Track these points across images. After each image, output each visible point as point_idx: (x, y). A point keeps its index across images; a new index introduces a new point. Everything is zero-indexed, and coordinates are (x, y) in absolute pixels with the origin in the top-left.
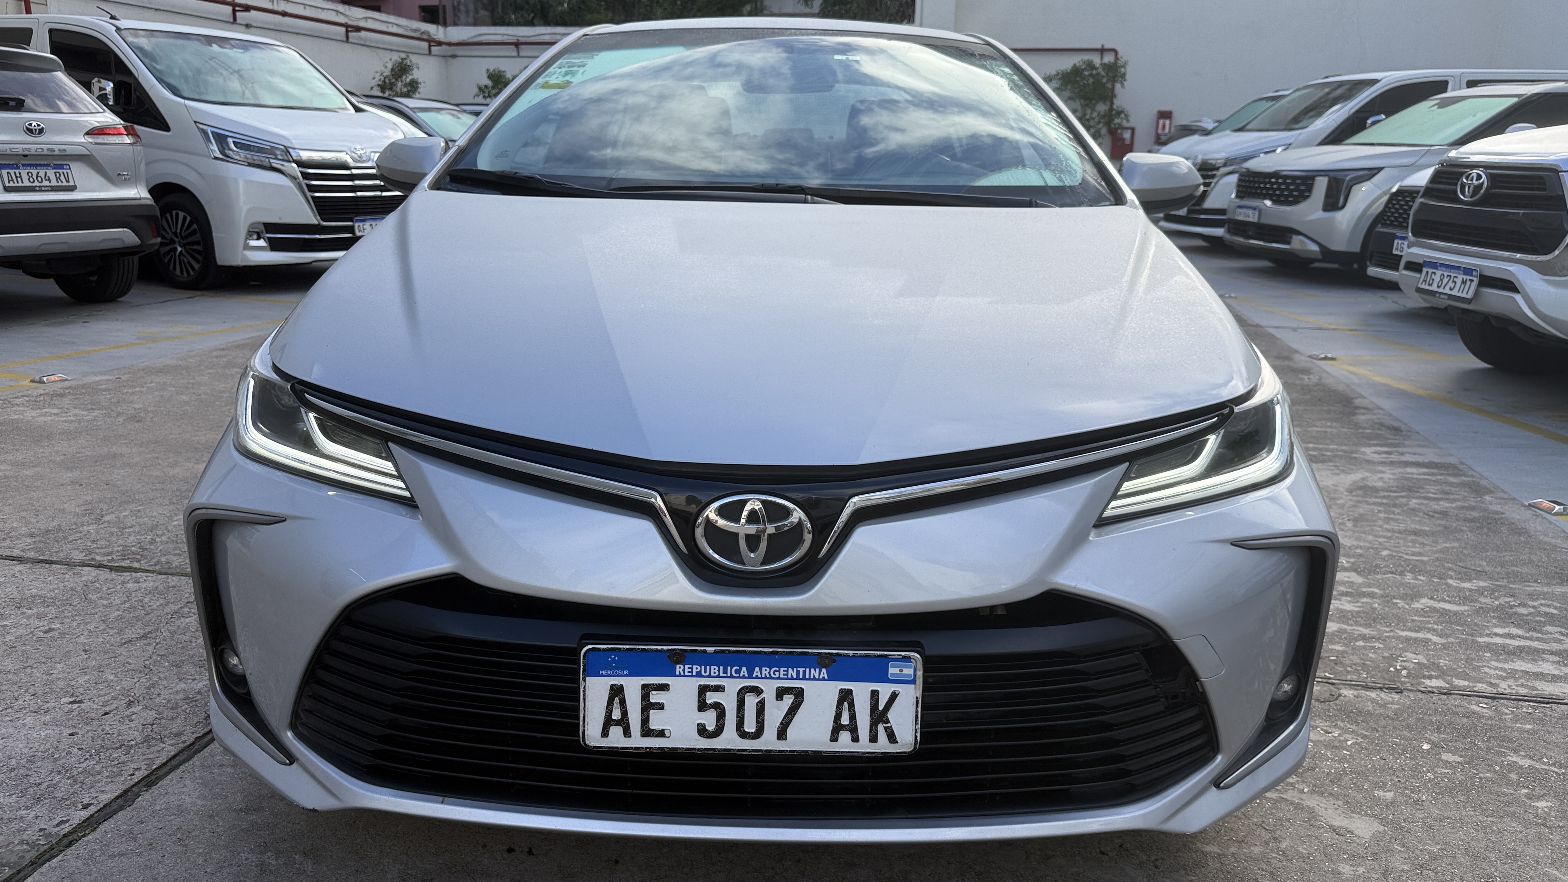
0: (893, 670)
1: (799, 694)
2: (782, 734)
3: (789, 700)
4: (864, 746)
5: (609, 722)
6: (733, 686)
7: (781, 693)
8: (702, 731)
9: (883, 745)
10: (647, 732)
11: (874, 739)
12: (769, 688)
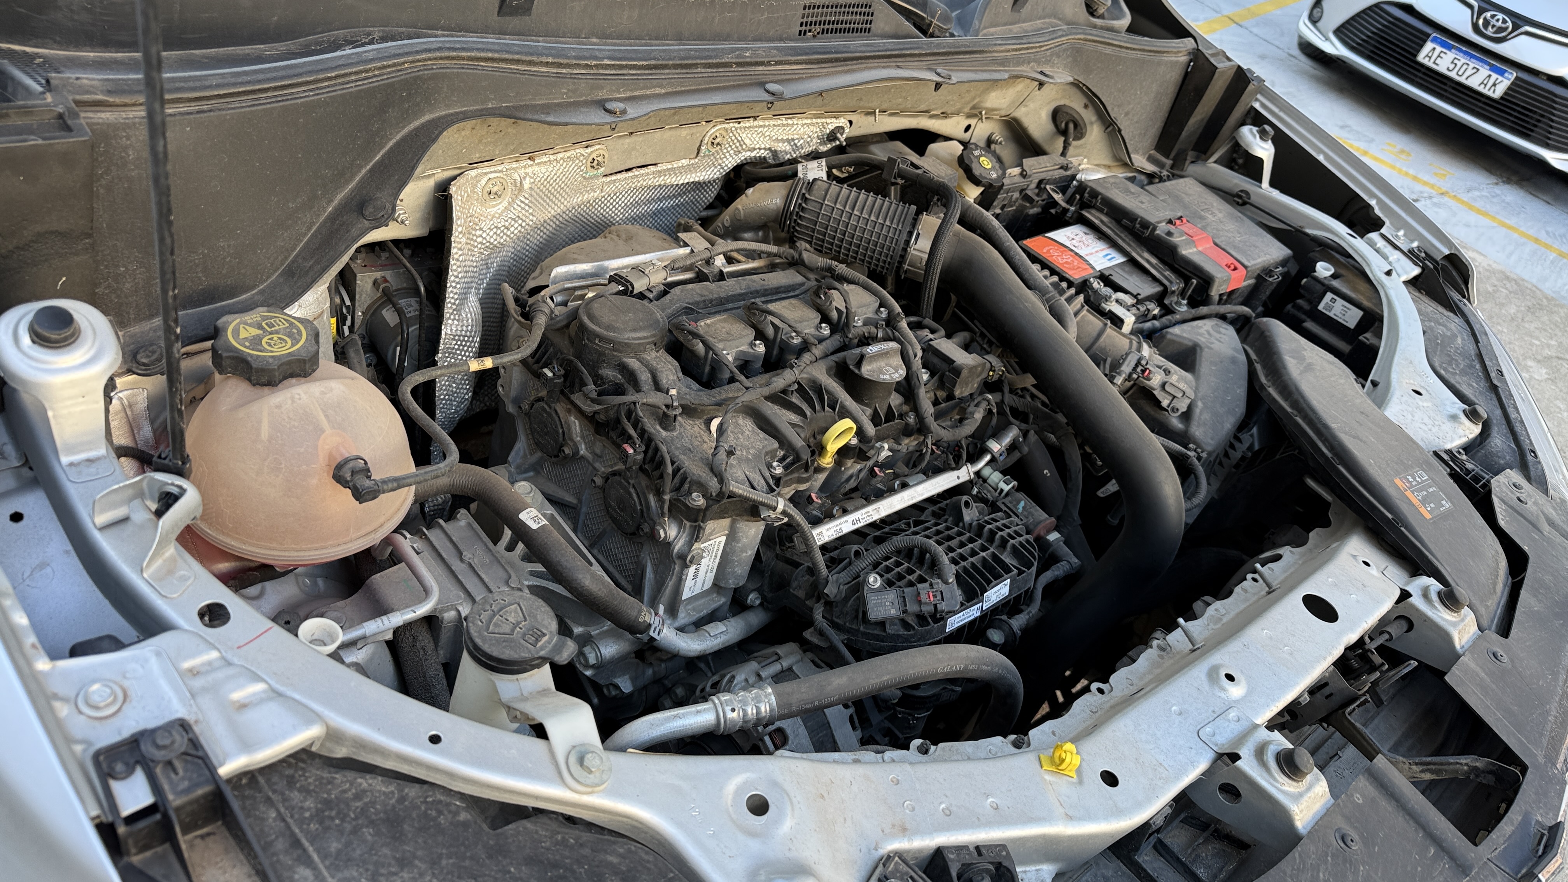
0: (1506, 75)
1: (1478, 70)
2: (1467, 78)
3: (1475, 70)
4: (1486, 91)
5: (1427, 56)
7: (1474, 68)
8: (1448, 69)
9: (1490, 93)
10: (1434, 63)
11: (1489, 90)
12: (1472, 65)
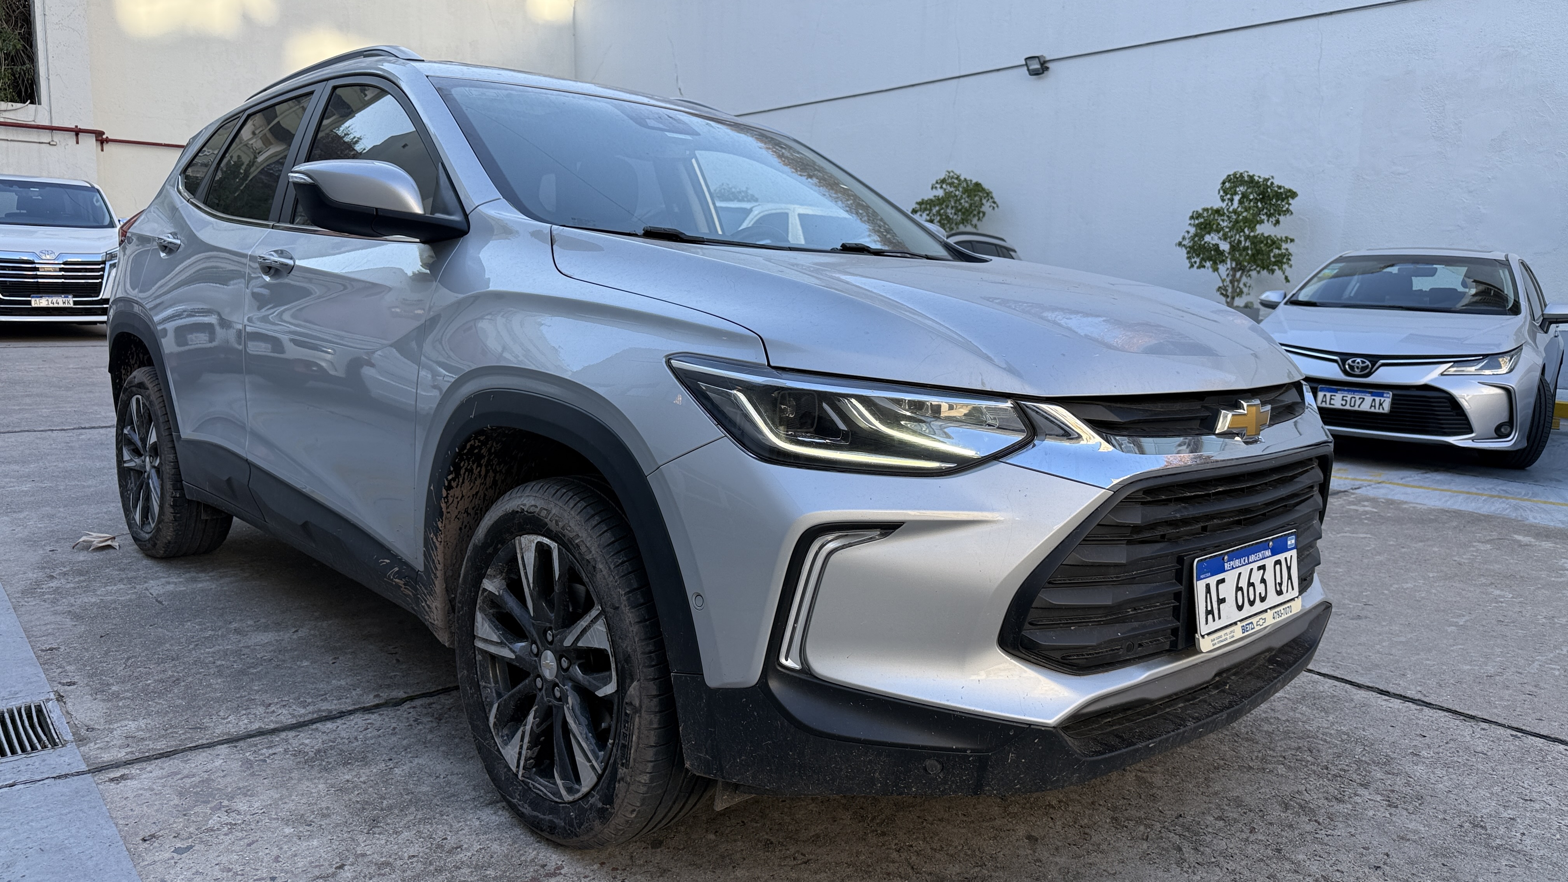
0: (1385, 395)
1: (1364, 399)
2: (1359, 406)
3: (1361, 400)
4: (1377, 411)
5: (1323, 401)
6: (1350, 396)
7: (1360, 398)
8: (1342, 405)
9: (1381, 411)
10: (1330, 404)
11: (1379, 409)
12: (1357, 397)
